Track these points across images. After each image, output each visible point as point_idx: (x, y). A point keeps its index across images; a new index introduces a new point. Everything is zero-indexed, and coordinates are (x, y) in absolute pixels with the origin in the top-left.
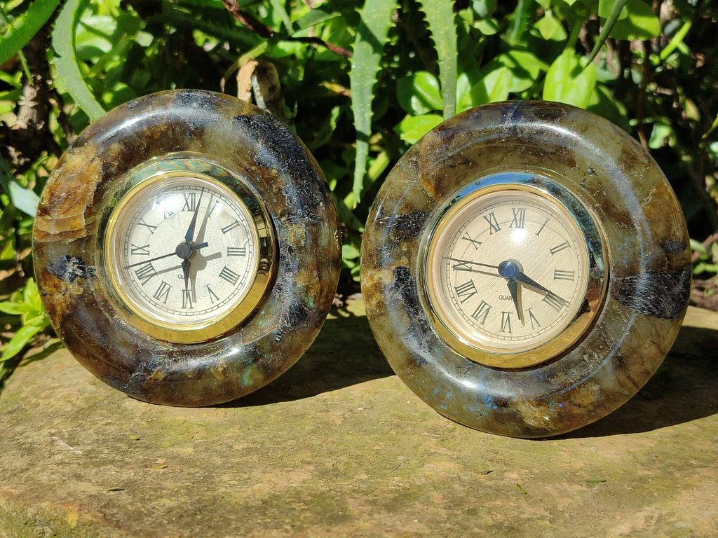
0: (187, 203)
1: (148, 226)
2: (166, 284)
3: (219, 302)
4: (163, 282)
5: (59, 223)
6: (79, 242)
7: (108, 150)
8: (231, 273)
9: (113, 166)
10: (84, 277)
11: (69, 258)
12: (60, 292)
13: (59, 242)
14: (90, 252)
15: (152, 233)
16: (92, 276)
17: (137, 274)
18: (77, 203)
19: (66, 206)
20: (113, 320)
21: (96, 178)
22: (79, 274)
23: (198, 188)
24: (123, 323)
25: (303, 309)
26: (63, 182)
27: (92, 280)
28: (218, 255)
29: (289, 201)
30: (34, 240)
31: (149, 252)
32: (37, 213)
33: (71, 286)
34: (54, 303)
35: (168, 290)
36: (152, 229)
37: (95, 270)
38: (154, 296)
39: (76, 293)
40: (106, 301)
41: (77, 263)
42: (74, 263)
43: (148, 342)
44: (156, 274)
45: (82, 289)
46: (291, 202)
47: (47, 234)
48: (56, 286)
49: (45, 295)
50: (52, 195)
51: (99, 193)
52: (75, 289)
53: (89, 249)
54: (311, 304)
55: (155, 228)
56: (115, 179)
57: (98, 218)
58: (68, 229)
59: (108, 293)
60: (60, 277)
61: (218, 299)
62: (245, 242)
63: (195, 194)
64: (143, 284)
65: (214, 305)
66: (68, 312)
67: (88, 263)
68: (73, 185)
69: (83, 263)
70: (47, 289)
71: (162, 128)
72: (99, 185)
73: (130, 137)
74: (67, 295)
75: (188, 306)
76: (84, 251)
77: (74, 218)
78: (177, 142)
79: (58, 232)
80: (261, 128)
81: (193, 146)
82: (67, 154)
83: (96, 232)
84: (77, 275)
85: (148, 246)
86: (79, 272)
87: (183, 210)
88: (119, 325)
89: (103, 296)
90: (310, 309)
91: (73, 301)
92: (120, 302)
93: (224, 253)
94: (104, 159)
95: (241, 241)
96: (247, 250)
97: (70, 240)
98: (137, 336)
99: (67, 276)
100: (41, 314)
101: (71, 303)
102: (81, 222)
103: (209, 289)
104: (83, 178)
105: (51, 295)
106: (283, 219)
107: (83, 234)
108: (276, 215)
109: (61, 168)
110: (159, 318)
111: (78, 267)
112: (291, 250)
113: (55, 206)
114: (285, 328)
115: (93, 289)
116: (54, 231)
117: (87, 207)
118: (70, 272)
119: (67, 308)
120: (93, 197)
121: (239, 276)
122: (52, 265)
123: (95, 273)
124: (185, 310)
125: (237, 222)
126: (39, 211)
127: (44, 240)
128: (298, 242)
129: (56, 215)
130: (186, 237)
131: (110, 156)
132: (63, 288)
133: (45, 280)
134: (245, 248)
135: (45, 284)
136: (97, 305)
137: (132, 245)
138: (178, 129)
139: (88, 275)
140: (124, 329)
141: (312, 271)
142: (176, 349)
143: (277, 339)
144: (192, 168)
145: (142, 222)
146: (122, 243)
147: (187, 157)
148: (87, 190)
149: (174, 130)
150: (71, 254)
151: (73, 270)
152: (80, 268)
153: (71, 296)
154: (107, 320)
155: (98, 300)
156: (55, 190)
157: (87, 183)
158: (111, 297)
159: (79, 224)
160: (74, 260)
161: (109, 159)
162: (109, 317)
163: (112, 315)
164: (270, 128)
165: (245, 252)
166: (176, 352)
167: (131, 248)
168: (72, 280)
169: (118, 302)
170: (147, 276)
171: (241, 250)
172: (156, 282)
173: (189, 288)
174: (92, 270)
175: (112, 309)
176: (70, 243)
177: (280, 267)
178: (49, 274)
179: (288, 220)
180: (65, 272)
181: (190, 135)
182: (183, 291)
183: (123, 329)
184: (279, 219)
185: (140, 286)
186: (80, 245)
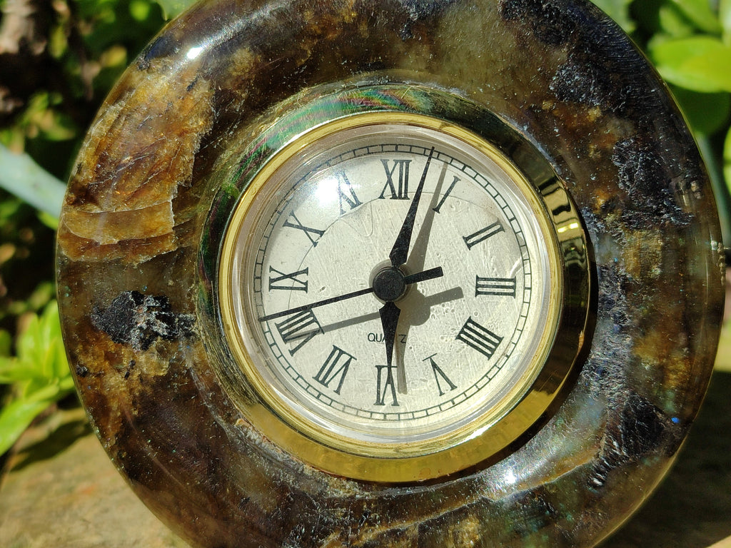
0: (390, 182)
1: (305, 229)
2: (342, 352)
3: (455, 392)
4: (336, 348)
5: (115, 221)
6: (161, 263)
7: (227, 64)
8: (483, 333)
9: (239, 98)
10: (171, 338)
11: (138, 297)
12: (119, 371)
13: (118, 261)
14: (184, 283)
15: (315, 244)
16: (188, 335)
17: (280, 331)
18: (158, 178)
19: (134, 184)
20: (233, 430)
21: (198, 125)
22: (160, 331)
23: (414, 150)
24: (253, 436)
25: (654, 416)
26: (126, 132)
27: (188, 344)
28: (456, 294)
29: (626, 177)
30: (62, 256)
31: (306, 284)
32: (68, 198)
33: (142, 358)
34: (105, 392)
35: (347, 364)
36: (315, 236)
37: (193, 322)
38: (316, 378)
39: (152, 373)
40: (216, 388)
41: (157, 308)
42: (149, 307)
43: (307, 477)
44: (321, 330)
45: (166, 364)
46: (631, 180)
47: (91, 245)
48: (110, 357)
49: (85, 374)
50: (102, 160)
51: (207, 156)
52: (150, 364)
53: (181, 276)
54: (670, 406)
55: (322, 233)
56: (240, 127)
57: (202, 210)
58: (136, 233)
59: (224, 373)
60: (121, 338)
61: (453, 387)
62: (515, 266)
63: (408, 162)
64: (292, 352)
65: (444, 399)
66: (136, 413)
67: (179, 308)
68: (150, 140)
69: (169, 308)
70: (89, 362)
71: (347, 18)
72: (206, 140)
73: (277, 35)
74: (135, 377)
75: (389, 399)
76: (171, 283)
77: (151, 211)
78: (379, 50)
79: (116, 241)
80: (565, 17)
81: (412, 58)
82: (134, 73)
83: (197, 240)
84: (157, 334)
85: (306, 271)
86: (161, 328)
87: (382, 197)
88: (246, 440)
89: (210, 380)
90: (668, 416)
91: (148, 388)
92: (251, 393)
93: (469, 290)
94: (219, 83)
95: (507, 262)
96: (519, 284)
97: (143, 259)
98: (285, 466)
99: (135, 335)
100: (53, 383)
101: (142, 394)
102: (166, 220)
103: (434, 366)
104: (170, 122)
105: (98, 376)
106: (610, 218)
107: (170, 246)
108: (592, 208)
109: (123, 103)
110: (333, 428)
111: (158, 317)
112: (627, 287)
113: (108, 185)
114: (613, 459)
115: (189, 364)
116: (104, 237)
117: (180, 187)
118: (141, 328)
119: (134, 403)
120: (191, 166)
121: (500, 339)
122: (101, 311)
123: (193, 329)
124: (382, 409)
125: (498, 223)
126: (73, 196)
127: (83, 258)
128: (644, 269)
129: (109, 203)
130: (392, 256)
131: (230, 76)
132: (126, 363)
133: (86, 343)
134: (513, 280)
135: (85, 351)
136: (198, 398)
137: (271, 269)
138: (382, 20)
139: (180, 333)
140: (257, 449)
141: (675, 335)
142: (368, 495)
143: (596, 481)
144: (414, 105)
145: (292, 220)
146: (251, 265)
147: (396, 80)
148: (180, 152)
149: (373, 20)
150: (144, 288)
151: (148, 323)
152: (163, 319)
153: (142, 379)
154: (219, 431)
155: (202, 386)
156: (108, 149)
157: (180, 135)
158: (232, 381)
159: (162, 224)
160: (150, 301)
161: (229, 85)
162: (224, 424)
163: (230, 419)
164: (584, 18)
165: (514, 287)
166: (369, 503)
167: (268, 275)
168: (145, 345)
169: (245, 393)
170: (299, 337)
171: (507, 284)
172: (320, 347)
173: (394, 363)
174: (188, 323)
175: (230, 406)
176: (141, 266)
177: (599, 322)
178: (94, 329)
179: (621, 220)
180: (132, 327)
181: (409, 32)
182: (379, 368)
183: (254, 450)
184: (599, 218)
185: (287, 355)
186: (162, 270)
